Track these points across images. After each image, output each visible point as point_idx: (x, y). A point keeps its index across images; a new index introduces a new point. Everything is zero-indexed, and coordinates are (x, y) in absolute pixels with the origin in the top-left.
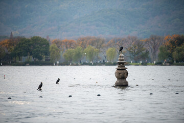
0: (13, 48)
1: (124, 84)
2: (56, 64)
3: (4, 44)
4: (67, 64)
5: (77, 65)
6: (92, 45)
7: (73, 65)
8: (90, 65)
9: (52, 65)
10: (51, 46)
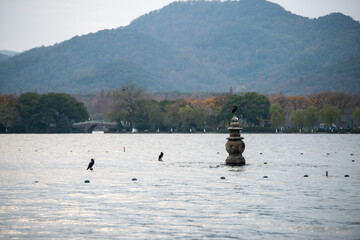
0: (220, 108)
1: (238, 161)
2: (279, 132)
3: (208, 103)
4: (296, 132)
5: (310, 132)
6: (333, 104)
7: (303, 132)
8: (329, 132)
9: (274, 132)
10: (272, 105)
